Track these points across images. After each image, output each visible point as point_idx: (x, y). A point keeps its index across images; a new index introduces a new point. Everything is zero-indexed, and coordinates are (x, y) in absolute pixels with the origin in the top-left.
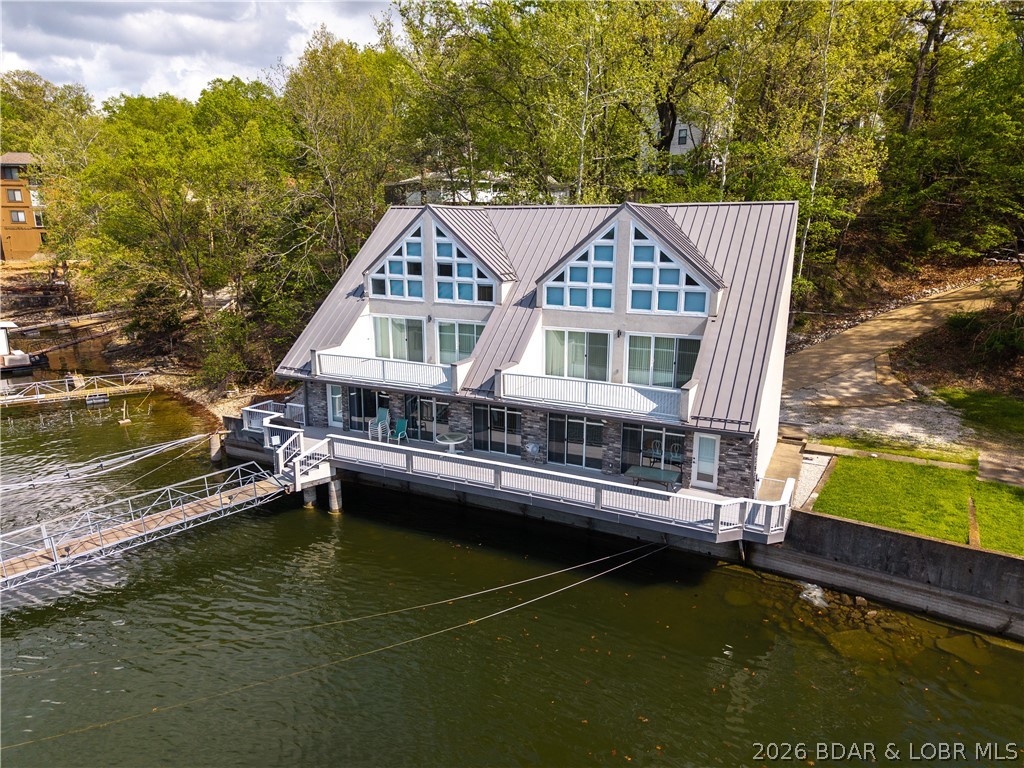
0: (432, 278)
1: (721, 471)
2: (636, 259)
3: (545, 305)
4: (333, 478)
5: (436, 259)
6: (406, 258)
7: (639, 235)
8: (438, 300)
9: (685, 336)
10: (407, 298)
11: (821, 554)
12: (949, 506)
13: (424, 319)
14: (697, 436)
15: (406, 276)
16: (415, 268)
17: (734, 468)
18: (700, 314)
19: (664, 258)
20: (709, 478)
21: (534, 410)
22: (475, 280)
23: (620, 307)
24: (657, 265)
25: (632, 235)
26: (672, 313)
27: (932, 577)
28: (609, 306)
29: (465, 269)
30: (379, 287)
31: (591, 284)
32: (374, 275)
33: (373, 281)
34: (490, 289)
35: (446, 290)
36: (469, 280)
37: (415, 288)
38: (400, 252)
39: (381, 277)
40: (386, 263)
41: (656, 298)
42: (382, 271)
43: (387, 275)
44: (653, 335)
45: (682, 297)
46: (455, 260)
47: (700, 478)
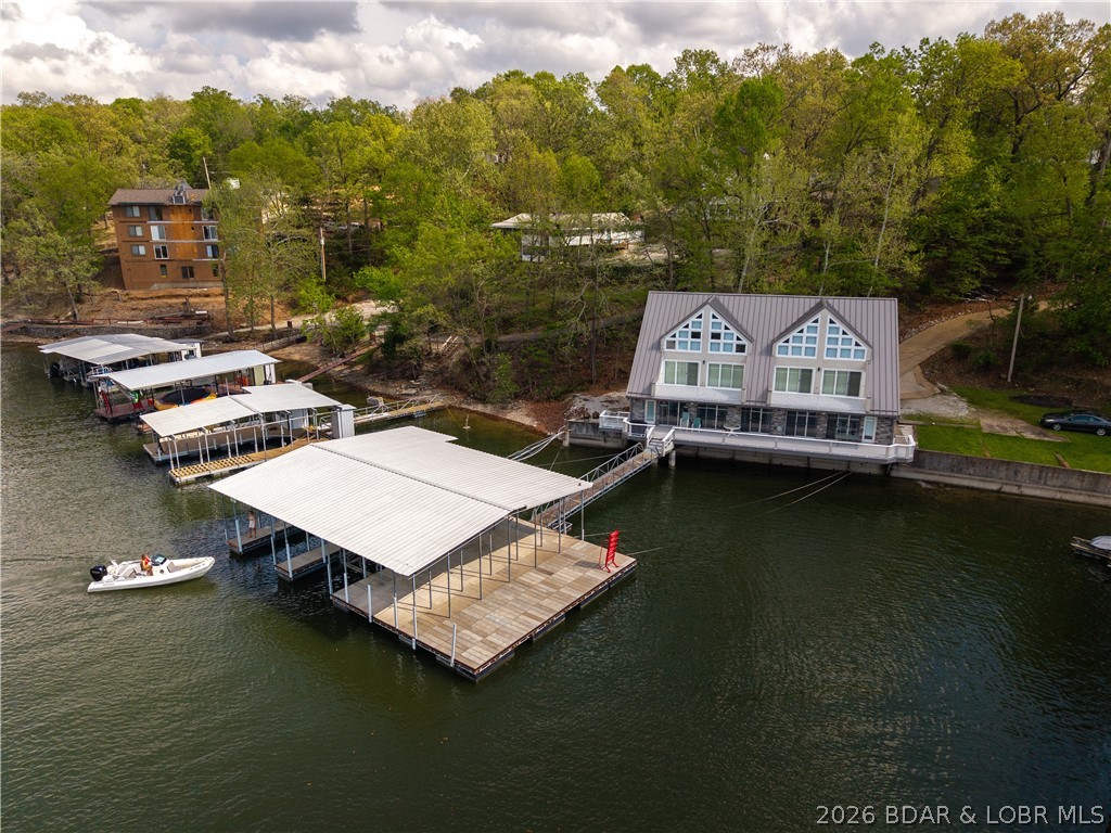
0: (707, 341)
1: (877, 434)
2: (829, 333)
3: (777, 355)
4: (673, 453)
5: (711, 330)
6: (690, 330)
7: (831, 322)
8: (709, 352)
9: (854, 370)
10: (689, 351)
11: (924, 468)
12: (973, 443)
13: (700, 362)
14: (866, 419)
15: (690, 339)
16: (696, 335)
17: (883, 432)
18: (862, 360)
19: (844, 333)
20: (870, 438)
21: (779, 409)
22: (735, 342)
23: (820, 356)
24: (841, 336)
25: (828, 322)
26: (848, 359)
27: (972, 472)
28: (814, 356)
29: (729, 336)
30: (671, 345)
31: (804, 345)
32: (668, 338)
33: (668, 342)
34: (744, 346)
35: (715, 347)
36: (730, 341)
37: (695, 346)
38: (687, 326)
39: (673, 339)
40: (677, 331)
41: (839, 352)
42: (674, 336)
43: (677, 339)
44: (837, 370)
45: (852, 352)
46: (722, 331)
47: (866, 437)
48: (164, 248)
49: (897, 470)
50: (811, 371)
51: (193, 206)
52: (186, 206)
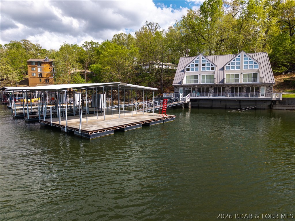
0: (201, 67)
2: (244, 60)
3: (226, 70)
4: (190, 102)
5: (202, 63)
6: (195, 63)
7: (245, 56)
8: (202, 71)
9: (255, 73)
10: (195, 71)
11: (286, 104)
13: (198, 75)
14: (261, 85)
15: (195, 67)
16: (197, 65)
17: (268, 92)
18: (257, 69)
19: (250, 59)
22: (211, 66)
23: (242, 69)
24: (249, 61)
25: (244, 56)
26: (252, 69)
28: (239, 69)
29: (208, 64)
30: (188, 70)
31: (235, 65)
32: (187, 67)
33: (187, 69)
34: (214, 68)
35: (204, 69)
36: (209, 66)
37: (196, 69)
38: (193, 63)
39: (189, 67)
40: (190, 65)
41: (249, 66)
42: (189, 66)
43: (190, 67)
44: (248, 73)
45: (254, 66)
46: (206, 63)
47: (262, 95)
48: (41, 74)
49: (275, 106)
50: (239, 74)
51: (50, 62)
52: (48, 62)
